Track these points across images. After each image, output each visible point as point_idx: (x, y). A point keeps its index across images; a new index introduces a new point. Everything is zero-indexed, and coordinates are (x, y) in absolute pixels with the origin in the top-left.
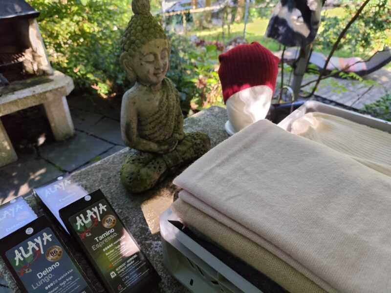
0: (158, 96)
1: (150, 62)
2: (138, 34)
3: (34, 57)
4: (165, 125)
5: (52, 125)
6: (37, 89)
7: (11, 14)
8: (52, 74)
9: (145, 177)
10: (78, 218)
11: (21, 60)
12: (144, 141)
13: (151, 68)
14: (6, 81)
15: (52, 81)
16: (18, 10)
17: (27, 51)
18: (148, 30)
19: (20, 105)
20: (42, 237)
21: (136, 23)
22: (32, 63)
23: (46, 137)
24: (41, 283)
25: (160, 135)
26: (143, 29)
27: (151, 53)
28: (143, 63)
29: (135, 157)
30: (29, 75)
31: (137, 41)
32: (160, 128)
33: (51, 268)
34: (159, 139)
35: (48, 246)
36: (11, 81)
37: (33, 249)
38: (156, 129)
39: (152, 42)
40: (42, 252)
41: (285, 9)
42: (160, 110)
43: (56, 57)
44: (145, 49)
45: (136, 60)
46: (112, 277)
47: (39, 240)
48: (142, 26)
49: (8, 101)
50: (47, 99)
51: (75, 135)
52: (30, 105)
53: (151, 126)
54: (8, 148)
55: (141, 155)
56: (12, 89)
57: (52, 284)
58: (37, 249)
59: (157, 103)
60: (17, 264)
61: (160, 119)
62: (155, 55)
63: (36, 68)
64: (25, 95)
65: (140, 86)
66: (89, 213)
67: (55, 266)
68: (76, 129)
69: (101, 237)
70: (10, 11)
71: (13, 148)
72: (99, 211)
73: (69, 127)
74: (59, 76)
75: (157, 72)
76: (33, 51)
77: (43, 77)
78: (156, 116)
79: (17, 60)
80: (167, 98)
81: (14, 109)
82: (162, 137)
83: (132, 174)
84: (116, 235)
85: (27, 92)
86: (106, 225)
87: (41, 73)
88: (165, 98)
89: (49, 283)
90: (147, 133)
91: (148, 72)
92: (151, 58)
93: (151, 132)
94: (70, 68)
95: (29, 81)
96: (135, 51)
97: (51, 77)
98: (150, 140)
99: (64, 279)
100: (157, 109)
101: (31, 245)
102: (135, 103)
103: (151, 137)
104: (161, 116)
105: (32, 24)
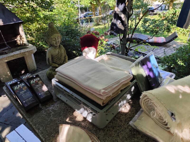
0: (58, 50)
1: (54, 40)
2: (50, 33)
3: (21, 39)
4: (60, 59)
5: (28, 65)
6: (22, 51)
7: (12, 22)
8: (28, 45)
9: (53, 74)
10: (31, 81)
11: (15, 40)
12: (54, 64)
13: (55, 42)
14: (10, 48)
15: (28, 48)
16: (15, 21)
17: (18, 36)
18: (53, 32)
19: (15, 57)
20: (22, 84)
21: (50, 30)
22: (20, 41)
23: (25, 70)
24: (21, 94)
25: (59, 62)
26: (51, 32)
27: (54, 38)
28: (52, 41)
29: (51, 69)
30: (18, 46)
31: (50, 35)
32: (59, 60)
33: (24, 91)
34: (59, 63)
35: (23, 87)
36: (12, 48)
37: (19, 87)
38: (58, 60)
39: (54, 35)
40: (22, 88)
41: (115, 20)
42: (58, 54)
43: (30, 38)
44: (52, 37)
45: (50, 40)
46: (40, 95)
47: (21, 85)
48: (51, 31)
49: (10, 55)
50: (25, 55)
51: (37, 70)
52: (19, 57)
53: (56, 59)
54: (9, 74)
55: (53, 68)
56: (12, 51)
57: (24, 95)
58: (20, 87)
59: (57, 52)
60: (15, 90)
61: (59, 57)
62: (55, 39)
63: (21, 43)
64: (17, 53)
65: (52, 47)
66: (35, 80)
67: (25, 91)
68: (37, 68)
69: (37, 86)
70: (12, 21)
71: (11, 75)
72: (37, 80)
73: (35, 66)
74: (31, 46)
75: (56, 43)
76: (21, 36)
77: (24, 46)
78: (57, 56)
79: (14, 40)
80: (61, 51)
81: (13, 59)
82: (60, 63)
83: (50, 73)
84: (41, 85)
85: (18, 52)
86: (39, 83)
87: (24, 45)
88: (60, 51)
89: (23, 94)
90: (55, 61)
91: (54, 43)
92: (54, 39)
93: (56, 61)
94: (36, 43)
95: (18, 48)
96: (49, 37)
97: (28, 46)
98: (56, 64)
99: (27, 94)
100: (57, 54)
101: (19, 86)
102: (50, 52)
103: (56, 63)
104: (59, 56)
105: (20, 26)
